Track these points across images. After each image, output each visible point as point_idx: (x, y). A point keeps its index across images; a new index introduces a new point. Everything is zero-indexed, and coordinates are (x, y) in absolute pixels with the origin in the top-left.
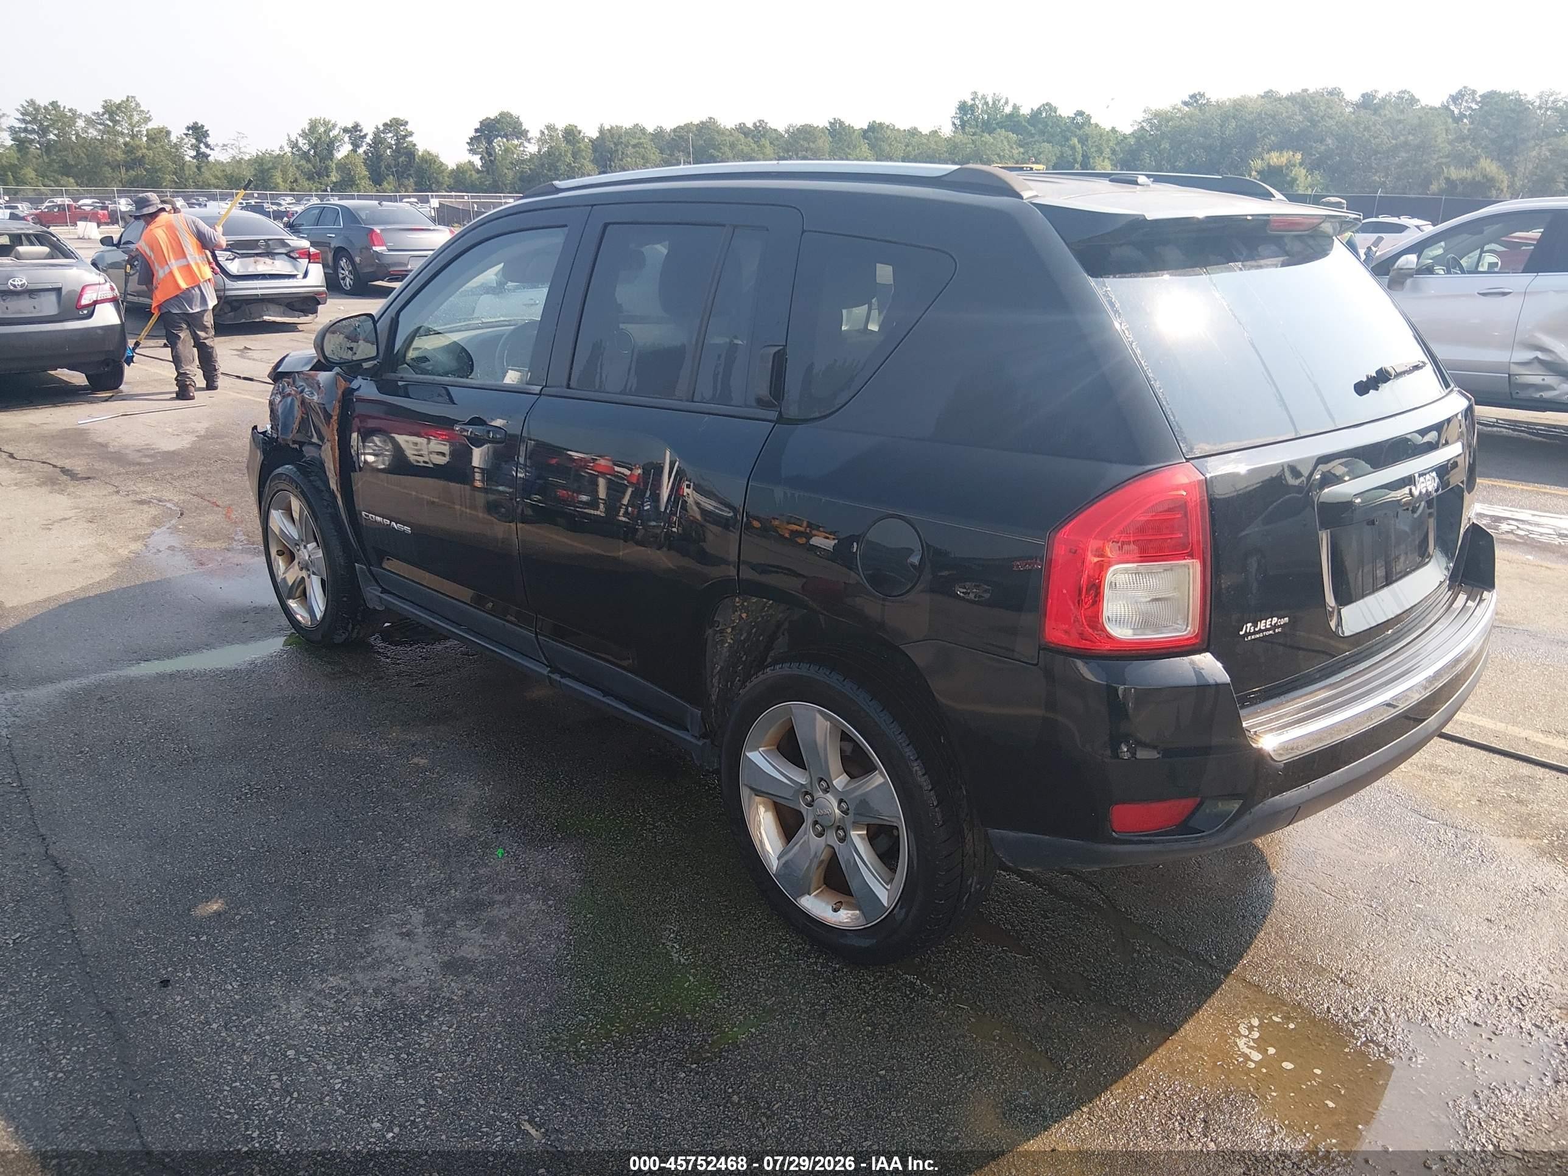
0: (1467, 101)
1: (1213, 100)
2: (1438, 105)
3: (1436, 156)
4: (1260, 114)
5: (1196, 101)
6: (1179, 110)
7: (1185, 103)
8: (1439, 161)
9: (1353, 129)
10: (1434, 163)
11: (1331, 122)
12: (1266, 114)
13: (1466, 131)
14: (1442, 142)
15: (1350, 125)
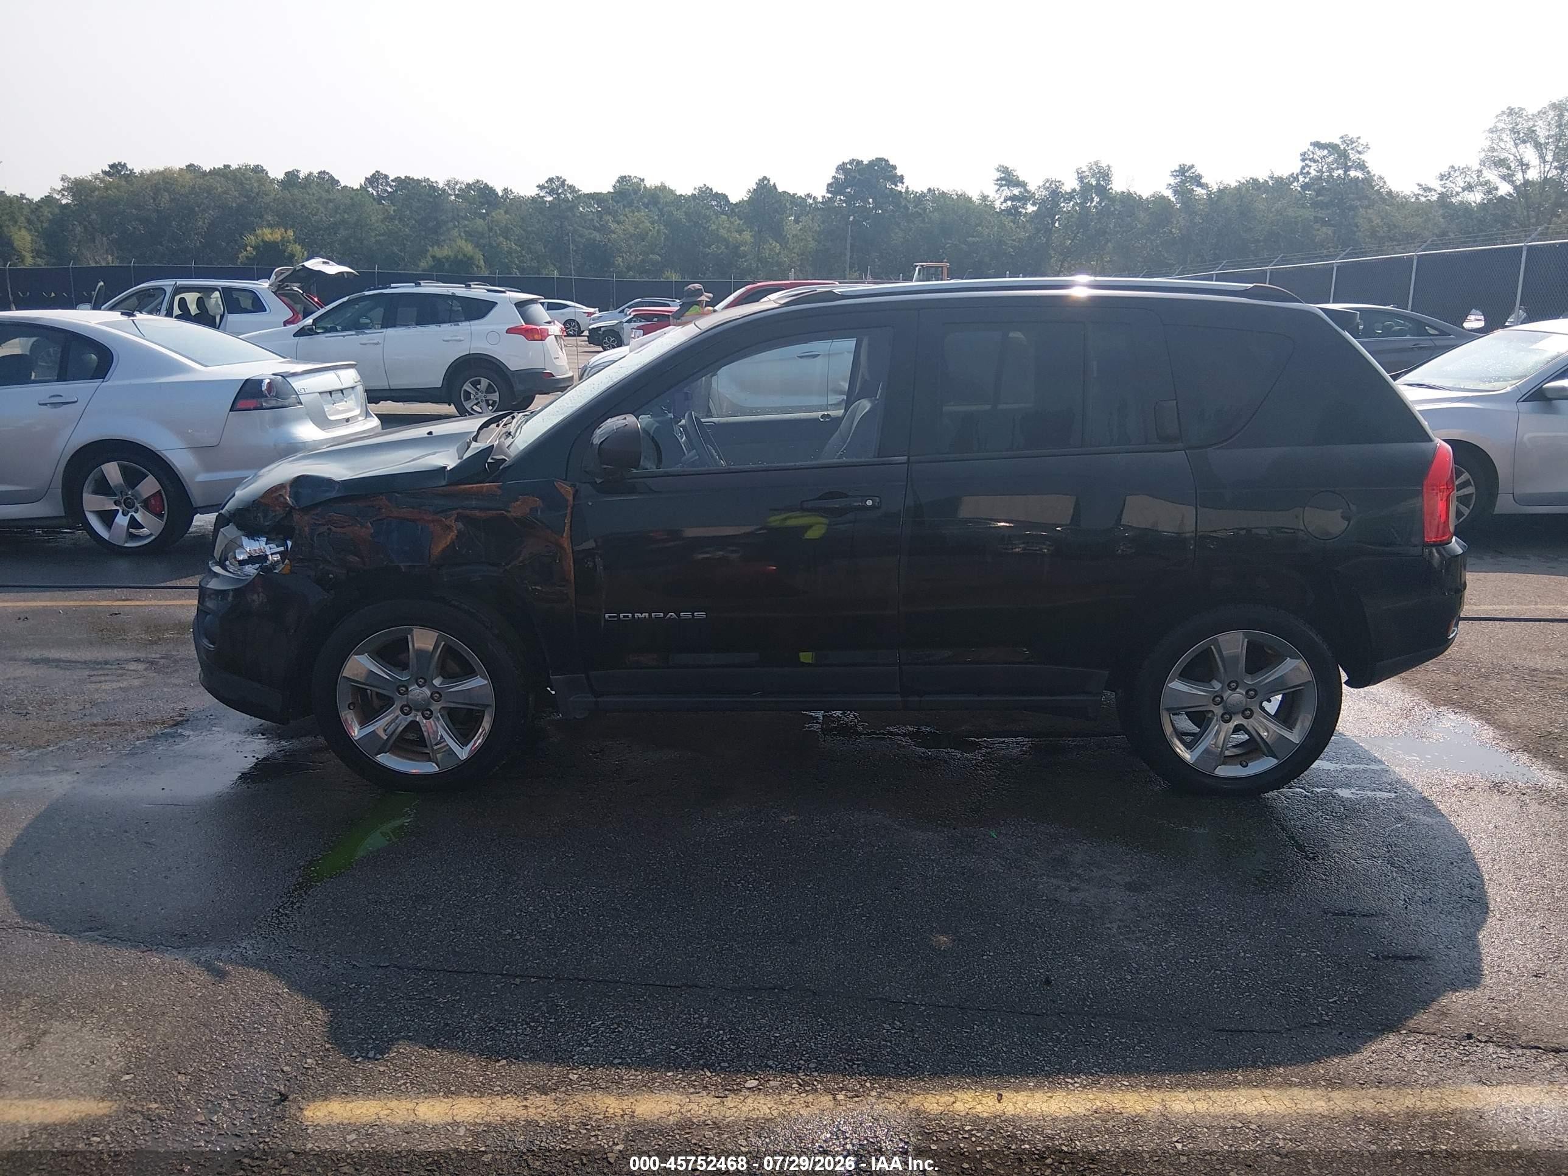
0: (382, 185)
1: (137, 171)
2: (356, 186)
3: (373, 234)
4: (193, 188)
5: (119, 172)
6: (102, 181)
7: (105, 172)
8: (378, 238)
9: (291, 205)
10: (373, 240)
11: (267, 199)
12: (200, 188)
13: (392, 212)
14: (377, 222)
15: (287, 202)
